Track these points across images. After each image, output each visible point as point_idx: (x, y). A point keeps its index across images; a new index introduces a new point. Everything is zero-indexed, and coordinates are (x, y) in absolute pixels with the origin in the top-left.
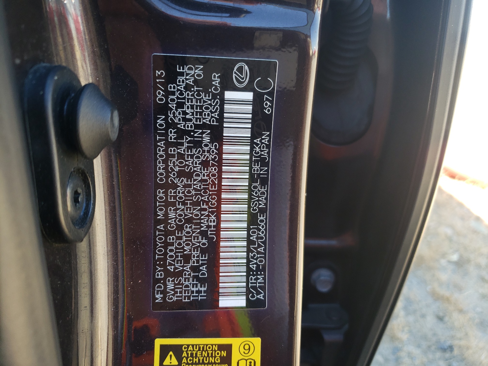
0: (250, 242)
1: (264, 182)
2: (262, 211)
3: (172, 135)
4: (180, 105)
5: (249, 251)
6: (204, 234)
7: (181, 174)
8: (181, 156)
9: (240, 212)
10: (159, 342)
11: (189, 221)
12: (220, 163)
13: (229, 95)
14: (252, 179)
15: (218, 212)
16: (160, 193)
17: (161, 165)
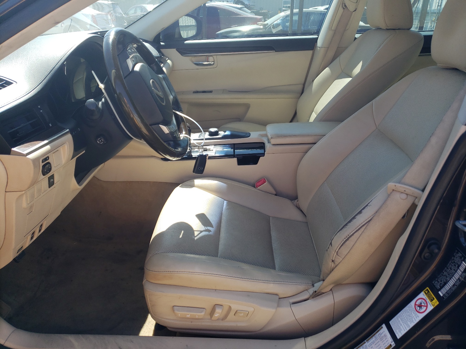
0: (451, 288)
1: (460, 281)
2: (456, 285)
3: (453, 261)
4: (456, 258)
5: (449, 289)
6: (446, 280)
7: (450, 268)
8: (452, 265)
9: (453, 282)
10: (428, 288)
11: (446, 276)
12: (456, 271)
13: (463, 262)
14: (459, 279)
15: (450, 279)
16: (446, 268)
17: (449, 264)
